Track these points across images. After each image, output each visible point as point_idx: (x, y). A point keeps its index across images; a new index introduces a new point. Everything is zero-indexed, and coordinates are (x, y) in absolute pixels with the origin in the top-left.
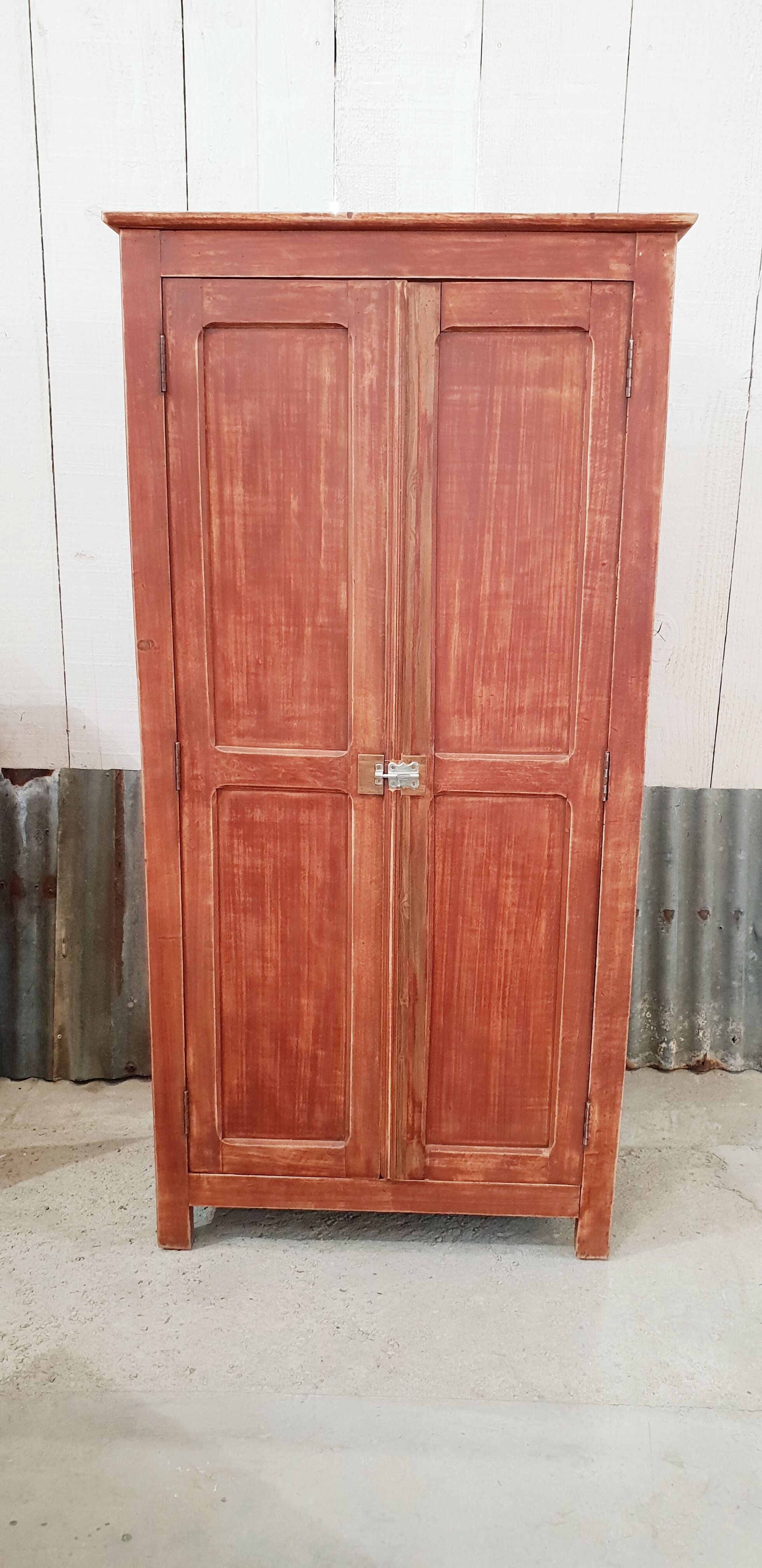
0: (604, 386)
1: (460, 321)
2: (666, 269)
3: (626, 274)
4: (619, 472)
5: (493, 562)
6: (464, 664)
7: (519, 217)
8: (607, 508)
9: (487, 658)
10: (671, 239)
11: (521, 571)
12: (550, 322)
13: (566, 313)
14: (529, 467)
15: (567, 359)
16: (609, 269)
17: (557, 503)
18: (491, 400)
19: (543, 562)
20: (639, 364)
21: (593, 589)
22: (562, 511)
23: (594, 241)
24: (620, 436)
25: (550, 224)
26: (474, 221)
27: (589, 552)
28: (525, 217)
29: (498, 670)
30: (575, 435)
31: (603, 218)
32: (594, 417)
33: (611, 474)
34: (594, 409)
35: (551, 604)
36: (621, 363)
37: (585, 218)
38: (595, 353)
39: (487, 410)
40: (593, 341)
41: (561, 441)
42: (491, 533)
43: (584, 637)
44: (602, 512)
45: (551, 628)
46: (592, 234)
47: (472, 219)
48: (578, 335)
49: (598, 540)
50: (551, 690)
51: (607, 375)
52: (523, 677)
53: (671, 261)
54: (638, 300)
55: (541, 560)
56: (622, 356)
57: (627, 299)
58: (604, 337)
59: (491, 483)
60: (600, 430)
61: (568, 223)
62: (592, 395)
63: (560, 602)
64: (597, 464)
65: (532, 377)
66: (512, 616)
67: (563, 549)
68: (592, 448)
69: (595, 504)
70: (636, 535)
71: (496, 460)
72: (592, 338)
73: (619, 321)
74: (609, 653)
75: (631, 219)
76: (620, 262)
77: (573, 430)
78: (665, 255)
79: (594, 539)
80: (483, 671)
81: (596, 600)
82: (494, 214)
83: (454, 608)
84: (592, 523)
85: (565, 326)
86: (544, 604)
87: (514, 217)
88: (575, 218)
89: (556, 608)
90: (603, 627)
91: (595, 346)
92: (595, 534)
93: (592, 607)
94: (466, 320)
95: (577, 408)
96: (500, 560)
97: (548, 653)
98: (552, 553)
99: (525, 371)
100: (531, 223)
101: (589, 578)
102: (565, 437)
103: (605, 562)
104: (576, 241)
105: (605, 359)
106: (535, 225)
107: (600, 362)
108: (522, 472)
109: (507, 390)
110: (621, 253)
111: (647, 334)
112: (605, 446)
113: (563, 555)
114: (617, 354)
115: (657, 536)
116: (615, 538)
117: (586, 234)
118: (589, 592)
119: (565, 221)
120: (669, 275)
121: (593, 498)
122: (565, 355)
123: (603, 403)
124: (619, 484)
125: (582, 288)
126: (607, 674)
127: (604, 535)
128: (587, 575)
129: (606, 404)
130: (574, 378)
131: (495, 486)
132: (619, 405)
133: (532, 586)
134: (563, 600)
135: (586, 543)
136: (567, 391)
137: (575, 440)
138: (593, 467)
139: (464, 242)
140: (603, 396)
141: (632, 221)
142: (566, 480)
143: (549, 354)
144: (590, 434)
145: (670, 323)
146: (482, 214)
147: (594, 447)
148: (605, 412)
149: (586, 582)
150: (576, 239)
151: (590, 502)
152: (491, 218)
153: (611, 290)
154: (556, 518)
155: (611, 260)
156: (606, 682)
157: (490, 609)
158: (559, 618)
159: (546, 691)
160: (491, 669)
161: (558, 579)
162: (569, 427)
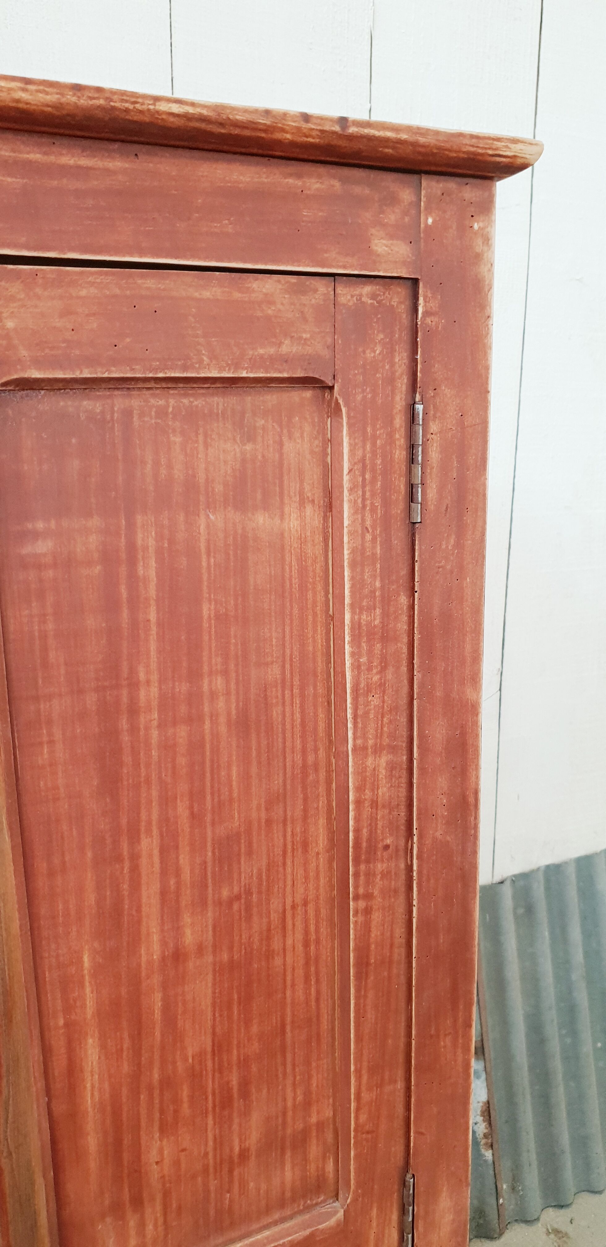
0: (368, 502)
1: (37, 363)
2: (478, 257)
3: (404, 263)
4: (404, 669)
5: (163, 893)
6: (116, 1113)
7: (176, 109)
8: (386, 741)
9: (167, 1083)
10: (486, 194)
11: (225, 893)
12: (254, 364)
13: (287, 347)
14: (228, 682)
15: (288, 446)
16: (369, 251)
17: (289, 744)
18: (132, 547)
19: (268, 865)
20: (434, 455)
21: (368, 896)
22: (298, 758)
23: (337, 184)
24: (403, 600)
25: (247, 133)
26: (58, 106)
27: (357, 831)
28: (191, 110)
29: (191, 1098)
30: (314, 602)
31: (367, 131)
32: (353, 565)
33: (390, 675)
34: (353, 551)
35: (289, 942)
36: (400, 454)
37: (327, 128)
38: (350, 435)
39: (123, 570)
40: (344, 410)
41: (288, 621)
42: (155, 832)
43: (358, 990)
44: (377, 750)
45: (293, 985)
46: (334, 170)
47: (52, 98)
48: (308, 394)
49: (374, 804)
50: (300, 1098)
51: (374, 479)
52: (245, 1094)
53: (487, 240)
54: (428, 320)
55: (264, 862)
56: (400, 439)
57: (405, 319)
58: (364, 398)
59: (147, 729)
60: (366, 591)
61: (288, 136)
62: (346, 523)
63: (306, 932)
64: (363, 660)
65: (219, 488)
66: (214, 984)
67: (305, 832)
68: (352, 629)
69: (365, 737)
70: (442, 782)
71: (155, 677)
72: (341, 401)
73: (392, 365)
74: (403, 1004)
75: (422, 140)
76: (391, 237)
77: (310, 595)
78: (476, 226)
79: (367, 804)
80: (162, 1112)
81: (376, 917)
82: (113, 92)
83: (84, 1006)
84: (361, 772)
85: (285, 375)
86: (276, 944)
87: (163, 107)
88: (304, 125)
89: (300, 948)
90: (391, 962)
91: (349, 417)
92: (368, 794)
93: (370, 931)
94: (55, 363)
95: (314, 549)
96: (178, 884)
97: (289, 1035)
98: (285, 845)
99: (201, 477)
100: (203, 126)
101: (362, 878)
102: (296, 611)
103: (388, 841)
104: (299, 183)
105: (368, 447)
106: (211, 134)
107: (360, 453)
108: (213, 695)
109: (166, 522)
110: (392, 217)
111: (446, 391)
112: (377, 622)
113: (305, 845)
114: (391, 435)
115: (477, 777)
116: (403, 792)
117: (322, 170)
118: (362, 904)
119: (283, 130)
120: (483, 269)
121: (360, 725)
122: (285, 439)
123: (368, 537)
124: (405, 690)
125: (316, 291)
126: (402, 1041)
127: (383, 791)
128: (357, 875)
129: (374, 539)
130: (307, 488)
131: (155, 734)
132: (399, 540)
133: (249, 918)
134: (312, 928)
135: (352, 814)
136: (294, 516)
137: (315, 615)
138: (357, 667)
139: (30, 162)
140: (368, 523)
141: (423, 146)
142: (302, 696)
143: (250, 437)
144: (347, 601)
145: (487, 368)
146: (77, 88)
147: (356, 627)
148: (374, 554)
149: (356, 887)
150: (299, 176)
151: (354, 734)
152: (102, 102)
153: (373, 296)
154: (289, 774)
155: (373, 231)
156: (401, 1058)
157: (164, 986)
158: (307, 964)
159: (289, 1104)
160: (176, 1101)
161: (301, 890)
162: (303, 588)
